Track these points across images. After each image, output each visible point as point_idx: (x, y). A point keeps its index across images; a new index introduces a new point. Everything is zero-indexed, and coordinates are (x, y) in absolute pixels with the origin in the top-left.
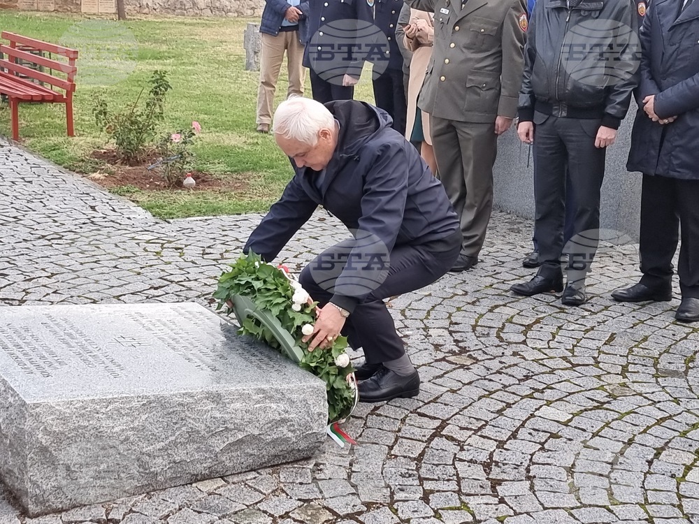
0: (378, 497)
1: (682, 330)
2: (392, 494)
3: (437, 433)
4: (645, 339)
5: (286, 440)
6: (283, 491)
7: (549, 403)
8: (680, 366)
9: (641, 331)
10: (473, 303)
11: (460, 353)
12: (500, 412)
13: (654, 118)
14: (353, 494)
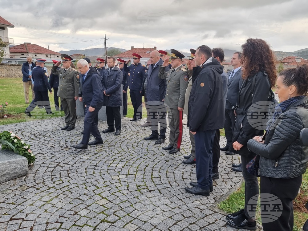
0: (40, 181)
1: (116, 137)
2: (44, 180)
3: (57, 165)
4: (108, 140)
5: (17, 172)
6: (16, 184)
7: (84, 155)
8: (114, 144)
9: (107, 138)
10: (72, 137)
11: (67, 148)
12: (73, 159)
13: (106, 95)
14: (34, 182)
